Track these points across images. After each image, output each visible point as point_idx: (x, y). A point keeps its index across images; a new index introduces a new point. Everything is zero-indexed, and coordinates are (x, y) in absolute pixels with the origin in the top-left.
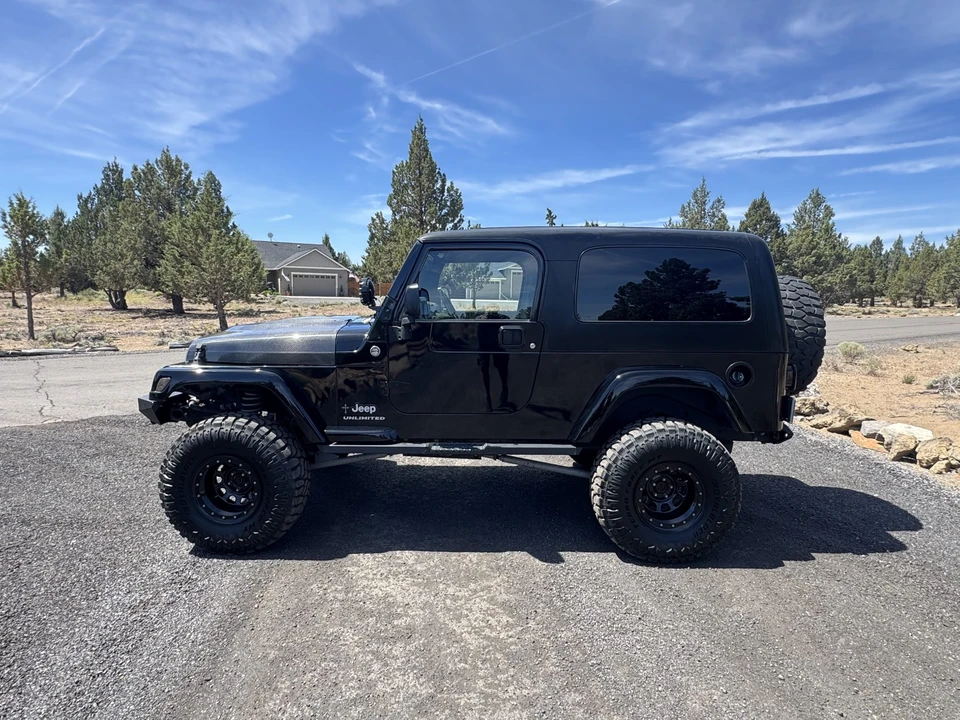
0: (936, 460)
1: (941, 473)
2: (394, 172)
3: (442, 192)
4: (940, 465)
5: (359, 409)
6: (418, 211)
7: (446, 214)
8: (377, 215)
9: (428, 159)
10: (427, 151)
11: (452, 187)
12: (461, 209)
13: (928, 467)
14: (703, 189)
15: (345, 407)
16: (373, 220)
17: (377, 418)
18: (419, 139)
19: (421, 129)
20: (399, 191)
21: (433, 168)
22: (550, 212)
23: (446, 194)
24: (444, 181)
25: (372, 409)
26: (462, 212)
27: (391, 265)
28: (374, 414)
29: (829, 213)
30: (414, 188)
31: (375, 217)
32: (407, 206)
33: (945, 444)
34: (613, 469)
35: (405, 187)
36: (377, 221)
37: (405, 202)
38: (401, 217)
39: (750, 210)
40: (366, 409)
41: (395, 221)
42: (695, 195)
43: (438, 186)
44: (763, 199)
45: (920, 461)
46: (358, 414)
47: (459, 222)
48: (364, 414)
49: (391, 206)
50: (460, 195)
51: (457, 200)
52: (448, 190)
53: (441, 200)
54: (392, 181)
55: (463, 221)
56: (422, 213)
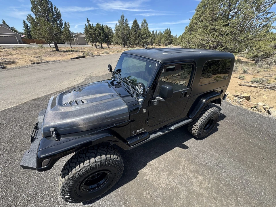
3: (52, 9)
5: (138, 131)
6: (45, 16)
7: (56, 17)
8: (29, 15)
11: (56, 8)
14: (123, 16)
23: (54, 10)
25: (142, 129)
26: (61, 17)
27: (41, 35)
29: (147, 25)
30: (40, 6)
31: (28, 16)
32: (40, 13)
35: (36, 5)
36: (30, 18)
37: (39, 11)
38: (39, 17)
39: (133, 22)
41: (37, 18)
42: (121, 17)
43: (50, 6)
44: (136, 20)
47: (61, 20)
49: (33, 12)
50: (59, 11)
51: (58, 13)
52: (54, 8)
53: (52, 12)
54: (30, 2)
55: (62, 20)
56: (47, 16)
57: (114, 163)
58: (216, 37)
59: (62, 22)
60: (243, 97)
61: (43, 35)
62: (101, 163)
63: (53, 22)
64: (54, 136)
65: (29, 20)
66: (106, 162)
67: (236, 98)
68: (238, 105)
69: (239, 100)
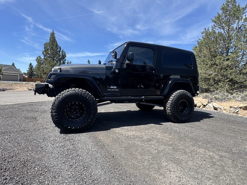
0: (200, 106)
1: (202, 108)
2: (44, 44)
3: (60, 52)
4: (202, 107)
5: (112, 87)
6: (52, 57)
7: (61, 58)
8: (39, 57)
9: (56, 42)
10: (55, 40)
11: (63, 51)
12: (66, 57)
13: (199, 107)
15: (108, 87)
16: (37, 58)
17: (116, 90)
18: (53, 36)
19: (53, 34)
20: (46, 50)
21: (57, 45)
22: (89, 60)
23: (61, 52)
24: (60, 49)
25: (115, 87)
26: (66, 58)
27: (44, 71)
28: (116, 89)
30: (51, 50)
31: (38, 57)
32: (49, 55)
33: (201, 103)
34: (173, 101)
35: (48, 49)
36: (39, 58)
37: (48, 53)
38: (47, 58)
40: (114, 87)
41: (45, 59)
43: (58, 50)
45: (198, 106)
46: (112, 89)
47: (64, 61)
48: (113, 89)
49: (43, 54)
50: (65, 53)
51: (64, 55)
52: (62, 51)
53: (59, 54)
54: (44, 47)
55: (66, 60)
56: (53, 57)
57: (90, 98)
58: (219, 71)
59: (66, 62)
60: (241, 108)
61: (45, 71)
62: (82, 92)
63: (57, 62)
64: (59, 71)
65: (38, 60)
66: (85, 94)
67: (232, 109)
68: (235, 114)
69: (236, 110)
